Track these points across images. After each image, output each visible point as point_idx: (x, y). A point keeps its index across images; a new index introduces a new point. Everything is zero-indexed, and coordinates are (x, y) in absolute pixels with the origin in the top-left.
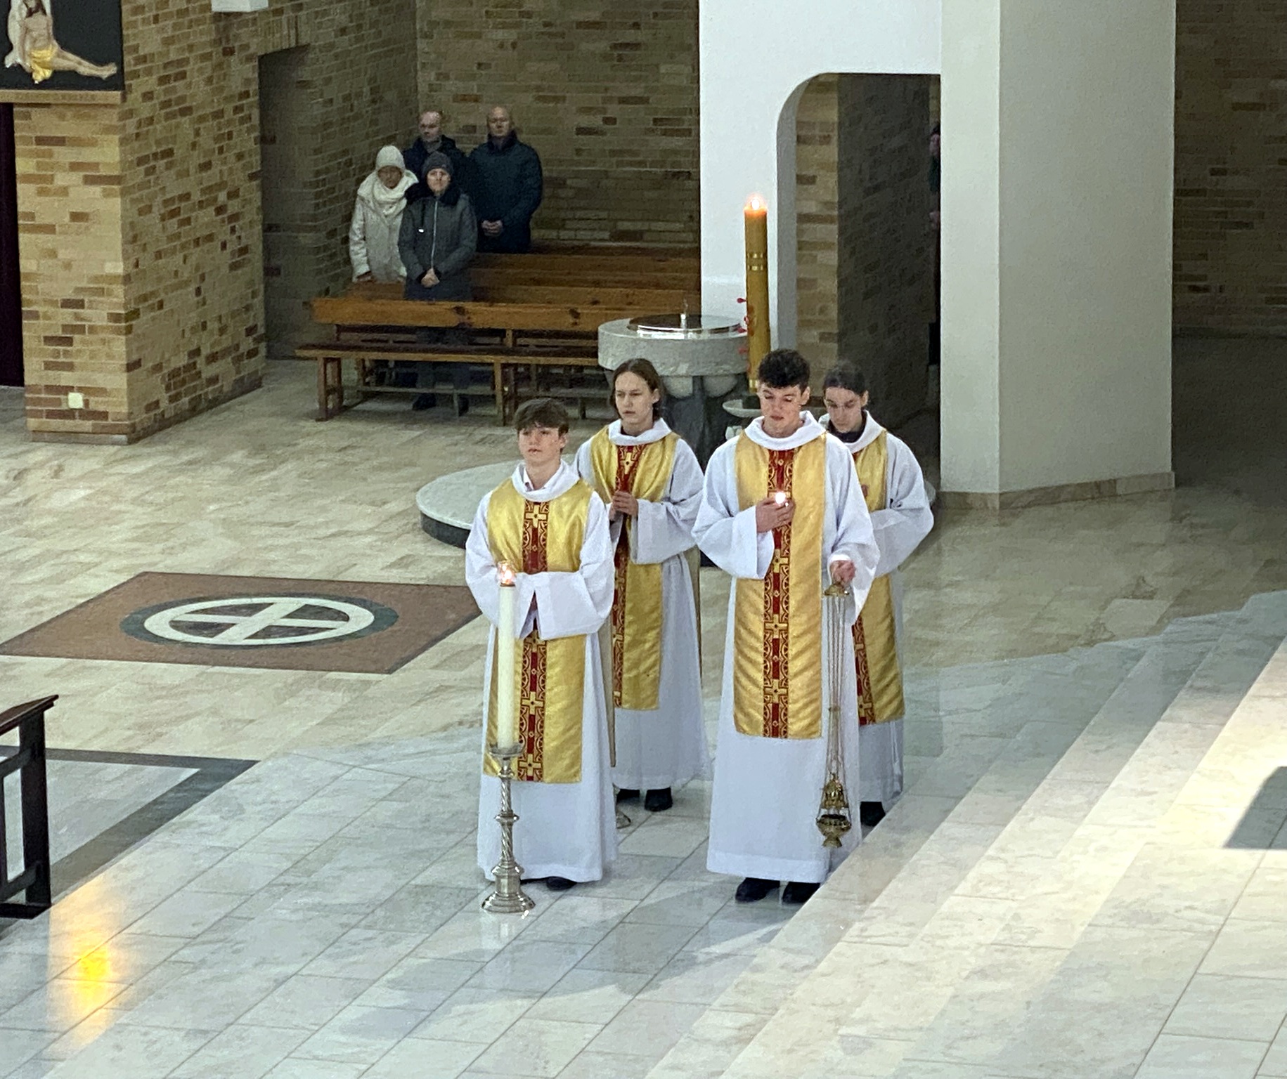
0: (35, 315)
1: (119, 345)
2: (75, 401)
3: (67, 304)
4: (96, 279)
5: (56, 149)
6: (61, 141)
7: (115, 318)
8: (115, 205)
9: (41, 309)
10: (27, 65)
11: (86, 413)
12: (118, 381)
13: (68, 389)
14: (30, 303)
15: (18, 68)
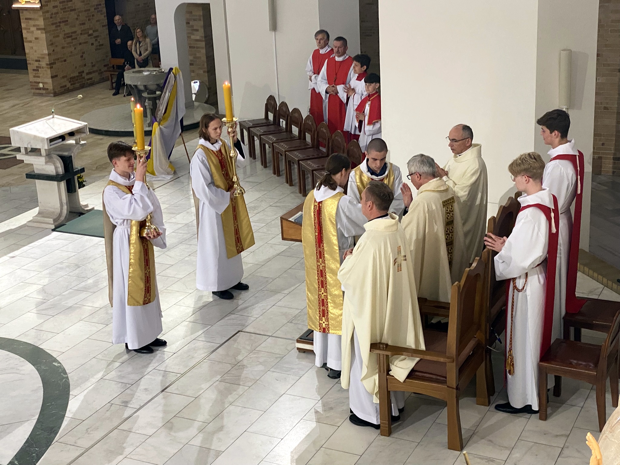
0: (30, 64)
1: (49, 71)
2: (41, 85)
3: (36, 61)
4: (42, 55)
5: (29, 21)
7: (47, 64)
8: (44, 35)
9: (31, 62)
11: (44, 89)
12: (50, 81)
13: (39, 83)
14: (29, 60)
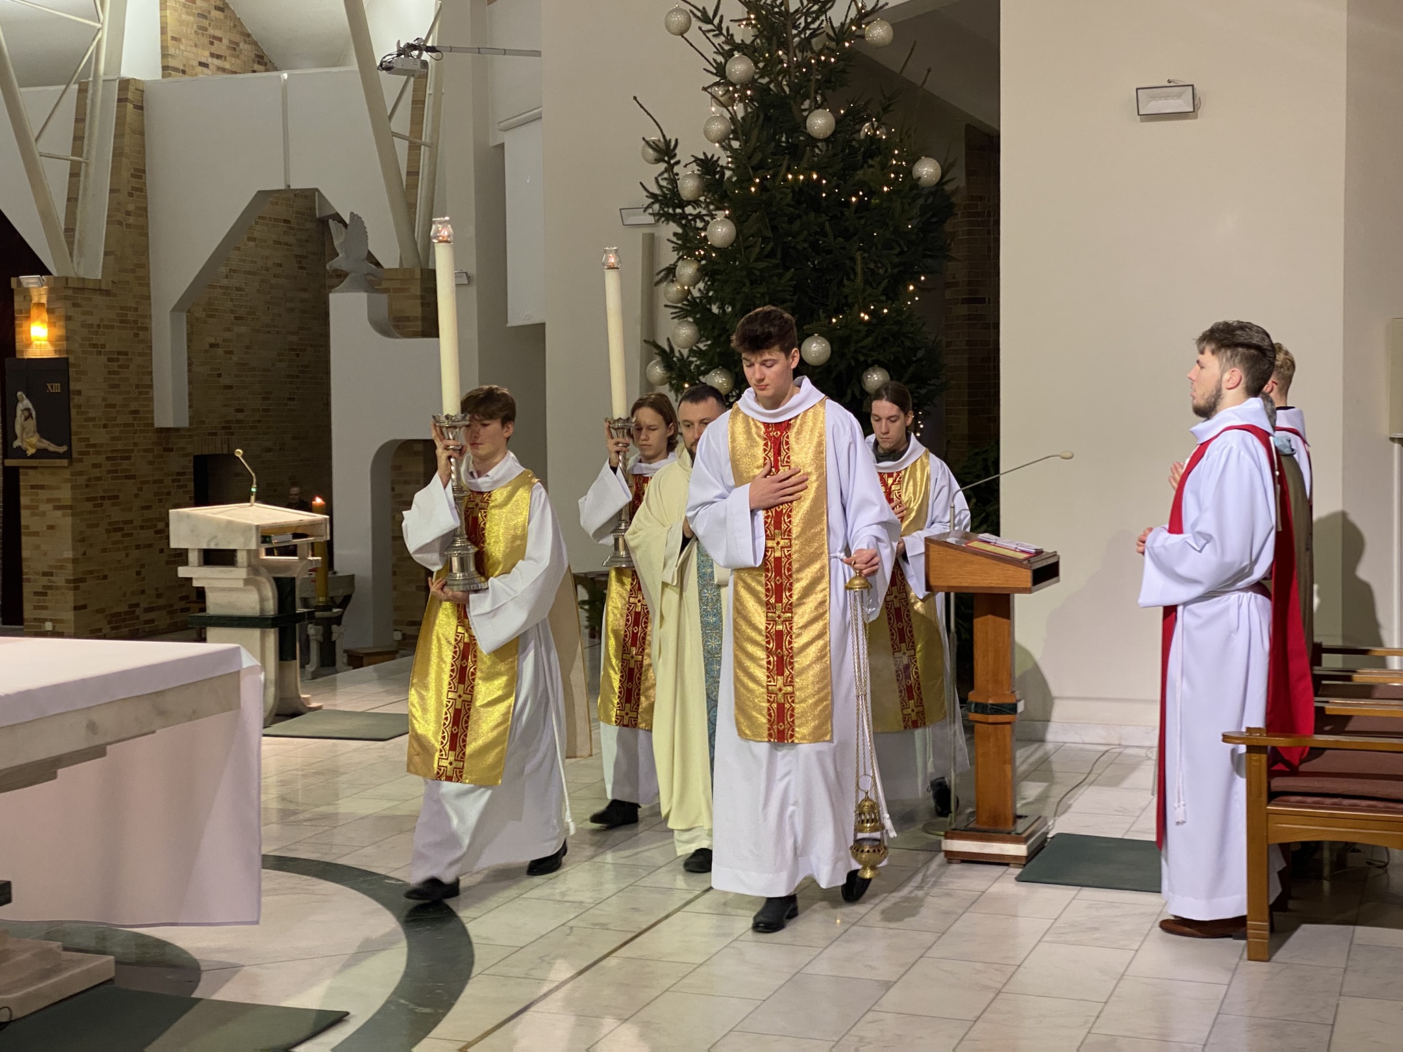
0: (29, 580)
1: (70, 596)
2: (48, 626)
3: (45, 574)
4: (59, 560)
5: (40, 491)
6: (42, 487)
7: (68, 581)
8: (69, 520)
9: (32, 577)
10: (24, 446)
12: (69, 616)
13: (45, 620)
14: (27, 574)
15: (19, 448)
